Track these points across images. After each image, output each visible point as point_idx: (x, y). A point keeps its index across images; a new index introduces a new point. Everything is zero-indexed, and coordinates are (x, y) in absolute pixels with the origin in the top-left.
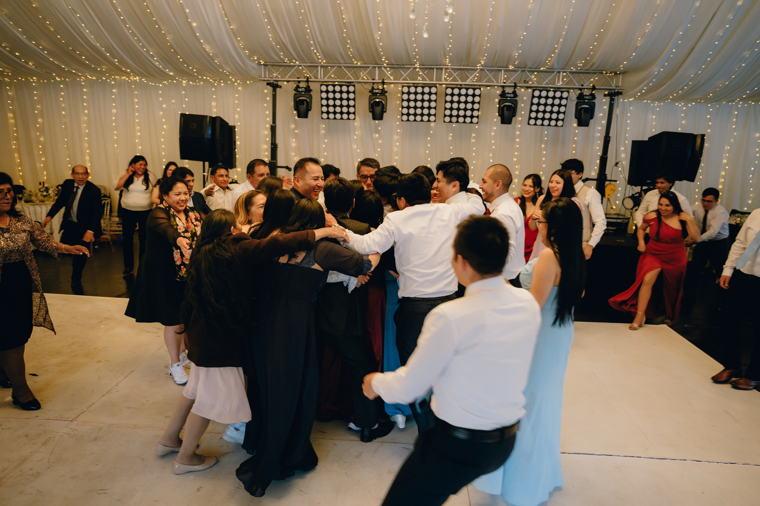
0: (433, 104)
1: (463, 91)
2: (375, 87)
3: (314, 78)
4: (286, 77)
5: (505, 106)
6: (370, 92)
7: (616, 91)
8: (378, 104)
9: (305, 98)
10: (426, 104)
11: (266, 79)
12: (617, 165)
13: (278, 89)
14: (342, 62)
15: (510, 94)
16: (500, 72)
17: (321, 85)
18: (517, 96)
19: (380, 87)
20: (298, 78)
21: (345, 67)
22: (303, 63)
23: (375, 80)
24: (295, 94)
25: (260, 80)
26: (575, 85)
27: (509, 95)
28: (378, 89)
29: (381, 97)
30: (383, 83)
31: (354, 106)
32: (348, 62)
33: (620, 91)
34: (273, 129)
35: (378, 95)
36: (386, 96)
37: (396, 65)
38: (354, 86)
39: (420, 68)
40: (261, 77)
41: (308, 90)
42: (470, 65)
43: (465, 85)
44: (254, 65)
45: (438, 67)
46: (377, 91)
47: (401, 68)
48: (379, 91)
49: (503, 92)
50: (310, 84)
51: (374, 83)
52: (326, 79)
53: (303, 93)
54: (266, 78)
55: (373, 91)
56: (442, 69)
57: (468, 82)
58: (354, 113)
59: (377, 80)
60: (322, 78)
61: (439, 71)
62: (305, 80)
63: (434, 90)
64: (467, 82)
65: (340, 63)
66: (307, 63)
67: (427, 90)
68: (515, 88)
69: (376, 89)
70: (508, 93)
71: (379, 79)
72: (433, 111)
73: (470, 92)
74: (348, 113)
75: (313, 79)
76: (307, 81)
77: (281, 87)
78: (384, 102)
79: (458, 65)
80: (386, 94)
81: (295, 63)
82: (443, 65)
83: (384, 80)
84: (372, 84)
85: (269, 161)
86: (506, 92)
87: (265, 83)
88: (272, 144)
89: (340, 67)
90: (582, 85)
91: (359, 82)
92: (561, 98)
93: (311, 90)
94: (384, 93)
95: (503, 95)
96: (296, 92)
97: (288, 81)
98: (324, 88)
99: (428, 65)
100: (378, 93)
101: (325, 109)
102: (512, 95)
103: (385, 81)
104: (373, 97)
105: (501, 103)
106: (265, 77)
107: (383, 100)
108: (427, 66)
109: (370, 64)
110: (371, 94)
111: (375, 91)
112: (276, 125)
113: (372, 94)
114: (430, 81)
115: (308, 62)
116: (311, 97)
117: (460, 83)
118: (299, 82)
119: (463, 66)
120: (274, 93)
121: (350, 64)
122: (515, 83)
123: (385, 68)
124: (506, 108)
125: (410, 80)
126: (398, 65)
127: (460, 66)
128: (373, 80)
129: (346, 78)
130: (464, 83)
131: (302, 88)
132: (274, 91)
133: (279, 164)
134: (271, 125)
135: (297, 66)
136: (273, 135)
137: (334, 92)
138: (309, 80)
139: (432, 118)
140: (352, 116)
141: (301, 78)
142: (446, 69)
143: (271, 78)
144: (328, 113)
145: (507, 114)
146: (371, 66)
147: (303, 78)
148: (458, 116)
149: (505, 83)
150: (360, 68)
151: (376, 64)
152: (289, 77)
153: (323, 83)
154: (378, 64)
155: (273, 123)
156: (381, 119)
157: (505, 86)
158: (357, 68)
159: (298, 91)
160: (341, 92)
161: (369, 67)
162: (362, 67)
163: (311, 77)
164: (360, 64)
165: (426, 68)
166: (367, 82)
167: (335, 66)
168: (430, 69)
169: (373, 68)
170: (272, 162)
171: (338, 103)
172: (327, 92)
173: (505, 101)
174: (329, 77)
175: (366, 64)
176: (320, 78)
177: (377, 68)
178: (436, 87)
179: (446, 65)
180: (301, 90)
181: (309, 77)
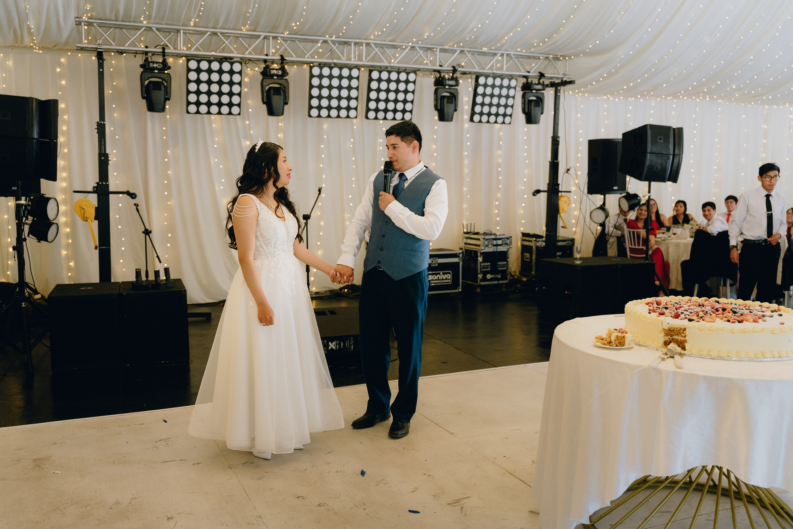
0: (354, 93)
1: (394, 76)
2: (270, 65)
3: (174, 48)
4: (126, 45)
5: (444, 97)
6: (262, 73)
7: (564, 80)
8: (277, 91)
9: (160, 80)
10: (344, 93)
11: (90, 46)
12: (569, 172)
17: (188, 60)
18: (459, 83)
19: (278, 66)
20: (147, 47)
21: (224, 34)
22: (154, 24)
23: (270, 55)
24: (142, 72)
25: (78, 47)
26: (521, 71)
27: (448, 82)
28: (276, 69)
29: (280, 81)
30: (282, 60)
31: (239, 94)
33: (568, 80)
34: (101, 129)
35: (275, 78)
36: (286, 80)
38: (241, 63)
39: (332, 42)
40: (81, 42)
41: (165, 67)
45: (357, 41)
46: (275, 72)
47: (301, 40)
49: (439, 78)
50: (167, 58)
51: (267, 61)
52: (192, 52)
53: (156, 71)
54: (90, 44)
55: (266, 71)
56: (361, 44)
58: (239, 105)
59: (271, 56)
61: (358, 46)
62: (159, 50)
63: (355, 73)
65: (217, 28)
66: (161, 24)
67: (345, 72)
68: (454, 73)
69: (271, 70)
71: (273, 56)
72: (353, 103)
73: (403, 77)
74: (230, 105)
75: (171, 50)
76: (164, 54)
78: (284, 89)
81: (142, 22)
82: (363, 39)
83: (283, 56)
84: (264, 63)
85: (97, 183)
86: (444, 78)
88: (100, 155)
89: (215, 34)
90: (529, 72)
91: (241, 59)
92: (509, 87)
93: (169, 68)
94: (284, 75)
95: (439, 82)
96: (144, 69)
97: (121, 52)
98: (193, 65)
100: (277, 75)
101: (193, 98)
102: (451, 83)
103: (285, 58)
104: (270, 81)
105: (437, 92)
107: (281, 85)
109: (261, 32)
110: (264, 77)
112: (105, 123)
114: (347, 60)
116: (168, 78)
117: (386, 64)
118: (148, 53)
119: (389, 41)
121: (228, 29)
122: (454, 67)
123: (282, 39)
124: (446, 99)
127: (384, 41)
128: (266, 55)
130: (391, 65)
131: (154, 63)
132: (101, 65)
133: (112, 189)
134: (98, 123)
135: (144, 28)
136: (103, 140)
137: (210, 71)
138: (166, 51)
139: (352, 113)
140: (235, 110)
141: (151, 48)
142: (368, 44)
143: (99, 45)
144: (198, 104)
145: (448, 108)
146: (263, 34)
147: (153, 48)
148: (386, 111)
149: (441, 66)
150: (238, 37)
151: (269, 32)
152: (129, 45)
153: (189, 58)
154: (272, 33)
155: (100, 121)
156: (281, 114)
157: (442, 70)
158: (234, 36)
159: (151, 67)
160: (221, 72)
161: (260, 36)
162: (242, 36)
163: (168, 46)
164: (246, 31)
165: (341, 41)
166: (251, 59)
167: (207, 32)
168: (339, 44)
169: (265, 37)
170: (102, 184)
171: (215, 88)
172: (198, 71)
173: (443, 90)
174: (197, 49)
175: (254, 31)
176: (183, 49)
177: (271, 38)
178: (359, 69)
179: (366, 39)
180: (155, 65)
181: (165, 47)
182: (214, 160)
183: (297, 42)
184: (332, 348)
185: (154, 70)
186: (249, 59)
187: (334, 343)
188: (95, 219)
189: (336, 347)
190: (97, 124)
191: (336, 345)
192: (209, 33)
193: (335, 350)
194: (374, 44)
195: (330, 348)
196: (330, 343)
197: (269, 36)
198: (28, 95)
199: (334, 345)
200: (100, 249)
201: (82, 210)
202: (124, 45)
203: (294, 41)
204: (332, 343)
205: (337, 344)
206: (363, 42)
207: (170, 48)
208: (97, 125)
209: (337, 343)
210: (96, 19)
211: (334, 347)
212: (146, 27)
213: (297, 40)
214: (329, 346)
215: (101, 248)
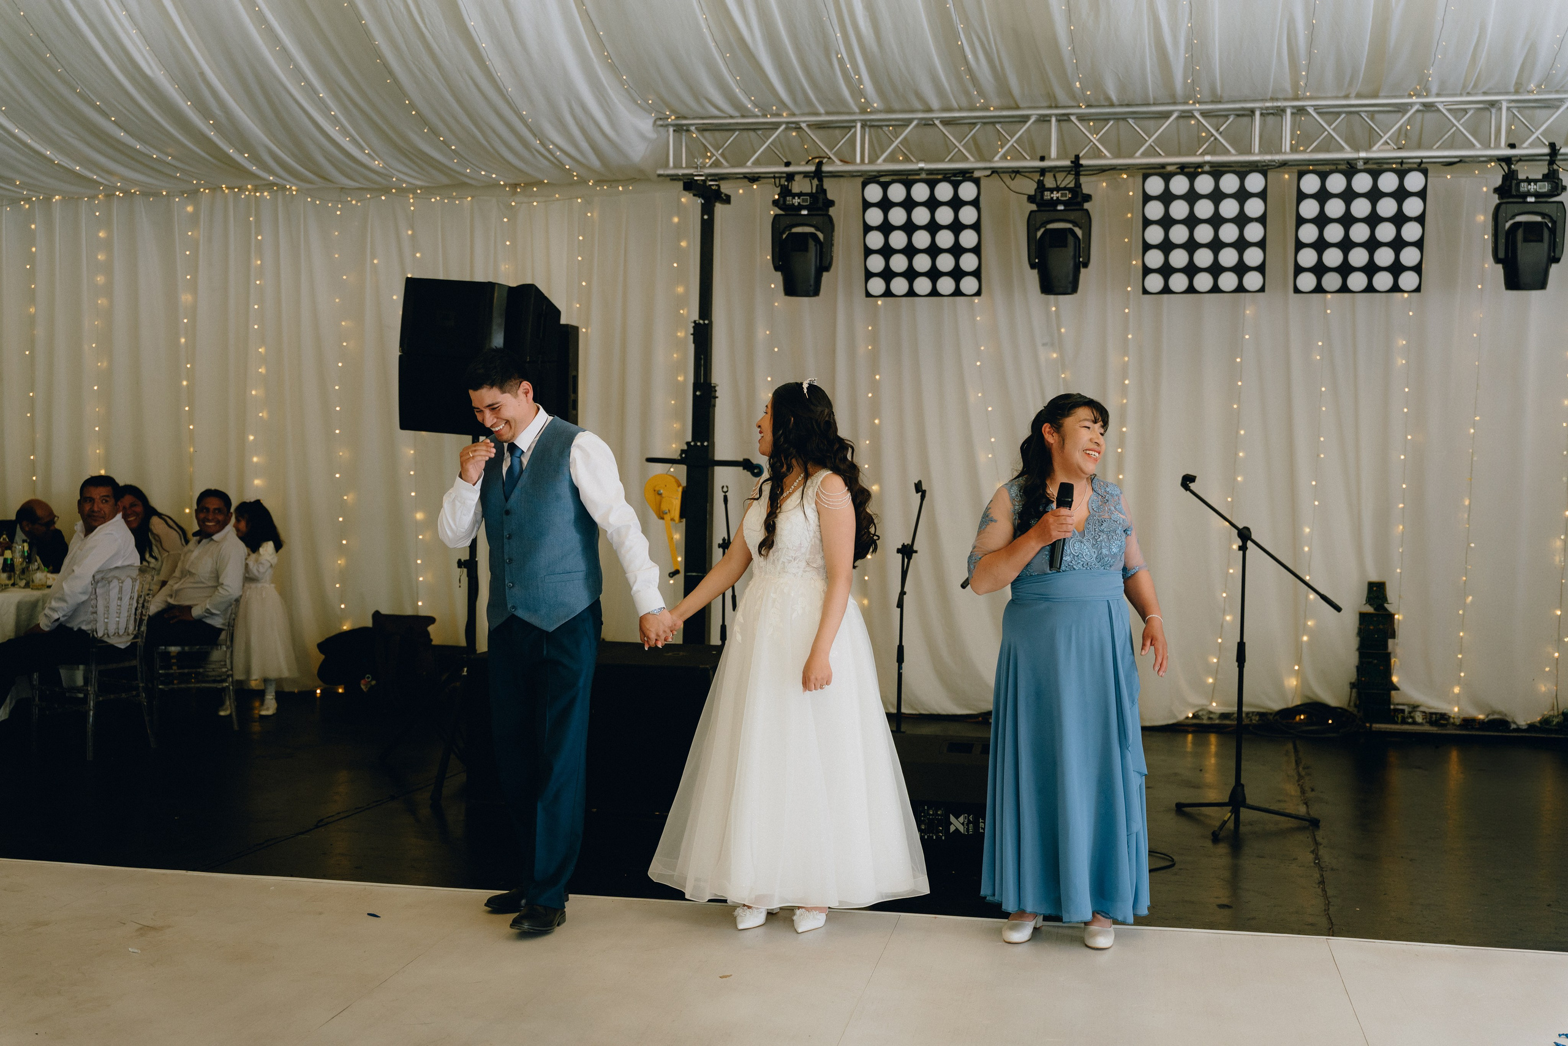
0: (1253, 232)
1: (1362, 183)
2: (1049, 182)
3: (841, 161)
4: (749, 163)
5: (1517, 225)
6: (1031, 199)
8: (1059, 238)
9: (812, 230)
10: (1229, 233)
11: (680, 172)
13: (719, 208)
14: (935, 103)
15: (1536, 181)
16: (1494, 111)
17: (864, 185)
18: (1564, 188)
19: (1068, 181)
20: (788, 164)
21: (946, 122)
22: (803, 114)
23: (1050, 159)
24: (776, 216)
25: (659, 176)
27: (1532, 187)
28: (1058, 189)
29: (1072, 216)
30: (1076, 168)
31: (977, 250)
32: (955, 105)
34: (702, 336)
35: (1061, 207)
36: (1087, 210)
37: (1121, 105)
38: (977, 182)
39: (1205, 114)
40: (667, 166)
41: (820, 204)
42: (1381, 94)
43: (1367, 161)
44: (645, 124)
45: (1271, 105)
46: (1055, 195)
47: (1137, 116)
48: (1065, 195)
49: (1510, 177)
50: (828, 184)
51: (1043, 171)
52: (880, 165)
53: (805, 212)
54: (681, 167)
55: (1042, 196)
56: (1280, 112)
57: (1379, 151)
58: (977, 274)
59: (1054, 160)
60: (866, 161)
61: (1270, 120)
62: (812, 168)
63: (1255, 183)
64: (1377, 152)
65: (930, 110)
66: (817, 114)
67: (1229, 183)
68: (1551, 162)
69: (1051, 190)
70: (1528, 181)
71: (1058, 158)
72: (1253, 256)
73: (1388, 182)
74: (957, 274)
75: (838, 167)
76: (818, 174)
77: (727, 200)
78: (1079, 232)
79: (1343, 94)
80: (1086, 206)
82: (1285, 99)
83: (1077, 157)
84: (1037, 177)
85: (688, 444)
86: (1521, 176)
87: (681, 185)
88: (696, 386)
89: (930, 122)
91: (995, 171)
93: (832, 203)
94: (1079, 199)
95: (1508, 190)
96: (780, 208)
97: (753, 178)
98: (874, 194)
99: (1234, 102)
100: (1058, 201)
101: (876, 263)
102: (1545, 187)
103: (1082, 162)
104: (1045, 216)
105: (1502, 214)
106: (677, 165)
107: (1075, 224)
108: (1228, 102)
109: (1029, 108)
110: (1034, 207)
111: (1047, 195)
112: (711, 323)
113: (1038, 205)
114: (1241, 153)
115: (822, 111)
116: (828, 226)
117: (1349, 154)
118: (790, 177)
119: (1359, 96)
120: (706, 217)
121: (961, 109)
122: (1552, 146)
123: (1082, 118)
124: (1524, 232)
125: (1168, 155)
126: (1128, 105)
127: (1347, 97)
128: (1042, 159)
129: (947, 160)
130: (1363, 155)
131: (800, 195)
132: (707, 210)
133: (719, 456)
134: (695, 322)
135: (783, 127)
136: (702, 357)
137: (909, 204)
138: (825, 168)
139: (1253, 280)
140: (969, 285)
141: (798, 164)
142: (1300, 111)
143: (697, 168)
144: (887, 275)
145: (1529, 254)
146: (1035, 113)
147: (802, 165)
148: (1345, 269)
149: (1512, 146)
150: (994, 123)
151: (1050, 107)
152: (757, 163)
153: (869, 179)
154: (1057, 107)
155: (701, 318)
156: (1069, 290)
157: (1516, 156)
158: (985, 123)
159: (789, 205)
160: (932, 204)
161: (1028, 117)
162: (1002, 120)
163: (830, 158)
164: (996, 109)
165: (1243, 109)
166: (1021, 170)
167: (910, 121)
168: (1238, 115)
169: (1044, 120)
170: (696, 444)
171: (922, 239)
172: (885, 205)
173: (1516, 208)
174: (892, 158)
175: (1018, 108)
176: (861, 163)
177: (1053, 119)
178: (1265, 174)
179: (1297, 99)
180: (796, 201)
181: (825, 160)
182: (975, 396)
183: (1130, 121)
184: (957, 830)
185: (801, 211)
186: (1016, 170)
187: (961, 819)
188: (682, 516)
189: (968, 830)
190: (693, 325)
191: (968, 825)
192: (915, 123)
193: (964, 834)
194: (1316, 108)
195: (952, 828)
196: (952, 819)
197: (1050, 116)
198: (480, 277)
199: (963, 824)
200: (686, 577)
201: (658, 497)
202: (743, 164)
203: (1125, 119)
204: (957, 818)
205: (969, 822)
206: (1285, 107)
207: (834, 162)
208: (694, 327)
209: (969, 820)
210: (694, 118)
211: (961, 829)
212: (788, 123)
213: (1131, 116)
214: (952, 823)
215: (689, 574)
